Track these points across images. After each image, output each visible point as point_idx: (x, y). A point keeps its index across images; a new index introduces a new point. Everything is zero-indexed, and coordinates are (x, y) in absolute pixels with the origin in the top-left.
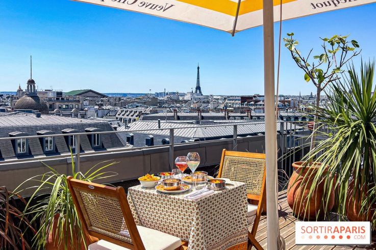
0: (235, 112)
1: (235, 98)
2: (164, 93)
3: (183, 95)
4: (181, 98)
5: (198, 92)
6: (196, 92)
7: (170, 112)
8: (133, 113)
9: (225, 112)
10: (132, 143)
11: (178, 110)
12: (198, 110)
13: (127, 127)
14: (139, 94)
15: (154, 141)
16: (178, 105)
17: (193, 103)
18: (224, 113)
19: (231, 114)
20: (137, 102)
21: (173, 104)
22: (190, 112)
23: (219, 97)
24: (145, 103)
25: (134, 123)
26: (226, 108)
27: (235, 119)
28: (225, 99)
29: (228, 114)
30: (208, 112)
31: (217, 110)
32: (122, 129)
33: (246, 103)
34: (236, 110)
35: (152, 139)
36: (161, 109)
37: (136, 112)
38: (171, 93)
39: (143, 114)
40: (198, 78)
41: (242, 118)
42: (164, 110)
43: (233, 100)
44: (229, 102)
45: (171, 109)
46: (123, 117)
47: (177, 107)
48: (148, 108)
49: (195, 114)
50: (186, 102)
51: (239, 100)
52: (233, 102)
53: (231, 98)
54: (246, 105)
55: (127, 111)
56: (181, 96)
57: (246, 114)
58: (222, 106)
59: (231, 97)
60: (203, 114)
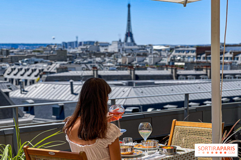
0: (187, 69)
1: (186, 49)
2: (76, 42)
3: (106, 45)
4: (102, 50)
5: (129, 40)
6: (126, 40)
7: (87, 70)
8: (30, 71)
9: (172, 69)
10: (32, 113)
11: (98, 67)
12: (130, 66)
13: (23, 91)
14: (37, 45)
15: (65, 110)
16: (98, 59)
17: (122, 56)
18: (170, 70)
19: (180, 72)
20: (35, 56)
21: (91, 58)
22: (118, 69)
23: (163, 48)
24: (47, 58)
25: (34, 85)
26: (173, 63)
27: (187, 79)
28: (171, 50)
29: (176, 71)
30: (145, 69)
31: (159, 66)
32: (16, 94)
33: (204, 55)
34: (188, 66)
35: (62, 107)
36: (72, 65)
37: (35, 70)
38: (86, 43)
39: (45, 73)
40: (129, 21)
41: (197, 77)
42: (77, 67)
43: (183, 51)
44: (177, 54)
45: (89, 65)
46: (15, 77)
47: (97, 62)
48: (53, 65)
49: (126, 72)
50: (110, 54)
51: (193, 51)
52: (184, 54)
53: (181, 49)
54: (204, 58)
55: (21, 69)
56: (103, 46)
57: (204, 72)
58: (166, 61)
59: (182, 47)
60: (138, 73)
